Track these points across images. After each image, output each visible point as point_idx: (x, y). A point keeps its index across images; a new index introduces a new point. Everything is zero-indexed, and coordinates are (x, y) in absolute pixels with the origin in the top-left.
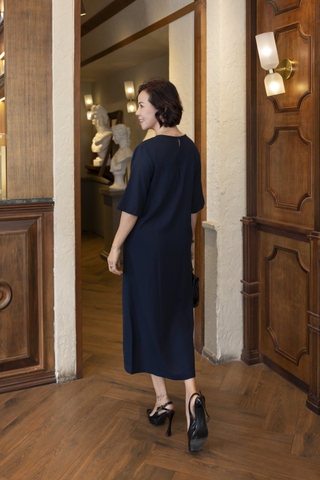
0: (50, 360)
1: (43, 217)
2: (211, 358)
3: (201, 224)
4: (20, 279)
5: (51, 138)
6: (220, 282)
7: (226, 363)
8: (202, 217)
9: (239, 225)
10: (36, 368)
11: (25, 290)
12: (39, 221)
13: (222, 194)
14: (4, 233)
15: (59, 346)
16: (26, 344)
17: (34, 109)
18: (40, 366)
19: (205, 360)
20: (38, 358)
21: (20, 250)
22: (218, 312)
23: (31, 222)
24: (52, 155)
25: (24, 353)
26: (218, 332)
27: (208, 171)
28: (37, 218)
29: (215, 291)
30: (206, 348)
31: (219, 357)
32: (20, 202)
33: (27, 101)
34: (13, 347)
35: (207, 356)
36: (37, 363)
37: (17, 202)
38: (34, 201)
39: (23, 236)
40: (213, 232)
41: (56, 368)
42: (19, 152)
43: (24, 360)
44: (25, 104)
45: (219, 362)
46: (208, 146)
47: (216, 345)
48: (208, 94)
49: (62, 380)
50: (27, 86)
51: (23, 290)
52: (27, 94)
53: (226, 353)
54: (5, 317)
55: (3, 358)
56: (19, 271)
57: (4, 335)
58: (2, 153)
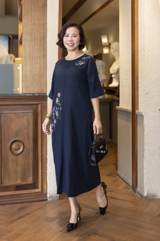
0: (45, 187)
1: (41, 104)
2: (141, 195)
3: (135, 112)
4: (29, 138)
5: (46, 60)
6: (146, 147)
7: (150, 199)
8: (136, 108)
9: (159, 113)
10: (37, 190)
11: (31, 145)
12: (39, 106)
13: (147, 93)
14: (20, 112)
15: (49, 179)
16: (31, 175)
18: (39, 190)
19: (137, 196)
20: (38, 184)
21: (29, 122)
22: (145, 166)
23: (35, 107)
24: (46, 69)
25: (30, 180)
26: (145, 178)
27: (139, 81)
28: (38, 104)
29: (143, 153)
30: (138, 189)
31: (145, 194)
32: (29, 95)
33: (33, 39)
34: (24, 177)
35: (139, 194)
36: (38, 188)
37: (27, 95)
38: (36, 95)
39: (31, 114)
40: (142, 116)
41: (48, 192)
42: (28, 67)
43: (30, 184)
44: (32, 41)
45: (145, 198)
47: (144, 187)
49: (51, 199)
50: (33, 31)
52: (33, 35)
53: (150, 192)
54: (20, 159)
55: (19, 182)
56: (28, 134)
57: (19, 169)
58: (20, 68)
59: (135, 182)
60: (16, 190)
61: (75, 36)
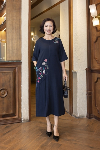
0: (20, 115)
1: (18, 67)
2: (75, 117)
3: (71, 71)
4: (10, 88)
5: (21, 40)
6: (78, 91)
7: (81, 118)
8: (72, 69)
9: (85, 71)
10: (15, 117)
11: (12, 91)
12: (17, 68)
13: (79, 60)
14: (5, 72)
15: (23, 110)
16: (12, 109)
17: (15, 31)
18: (17, 117)
19: (73, 117)
20: (16, 114)
21: (10, 78)
22: (78, 101)
23: (14, 69)
24: (21, 46)
25: (11, 112)
26: (78, 108)
29: (77, 94)
30: (74, 114)
31: (78, 116)
32: (11, 61)
33: (13, 28)
34: (8, 110)
35: (74, 116)
36: (16, 116)
37: (10, 61)
38: (15, 61)
39: (11, 73)
40: (76, 73)
41: (22, 117)
42: (10, 45)
43: (11, 114)
44: (12, 29)
45: (78, 118)
46: (74, 44)
47: (77, 112)
48: (73, 27)
49: (24, 121)
50: (13, 23)
51: (11, 91)
52: (13, 26)
53: (81, 115)
54: (5, 100)
55: (4, 113)
56: (10, 85)
57: (5, 106)
58: (5, 45)
59: (72, 110)
60: (2, 118)
61: (51, 26)
